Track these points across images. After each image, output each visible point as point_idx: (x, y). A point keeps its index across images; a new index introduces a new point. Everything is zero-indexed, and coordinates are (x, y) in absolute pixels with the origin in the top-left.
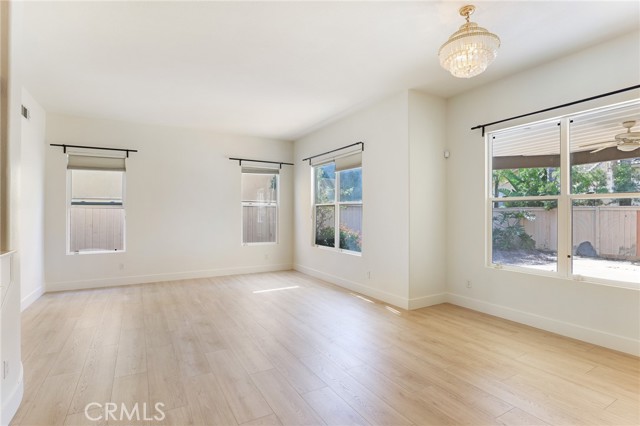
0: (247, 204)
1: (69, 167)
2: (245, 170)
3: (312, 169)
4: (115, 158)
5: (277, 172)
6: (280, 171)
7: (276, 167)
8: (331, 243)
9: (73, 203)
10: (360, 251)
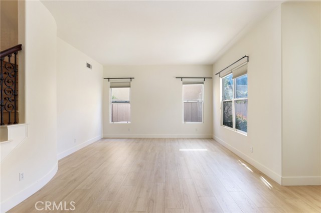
0: (186, 101)
1: (111, 87)
2: (184, 83)
3: (221, 79)
4: (125, 82)
5: (203, 83)
6: (204, 82)
7: (202, 80)
8: (230, 125)
9: (113, 102)
10: (246, 132)
